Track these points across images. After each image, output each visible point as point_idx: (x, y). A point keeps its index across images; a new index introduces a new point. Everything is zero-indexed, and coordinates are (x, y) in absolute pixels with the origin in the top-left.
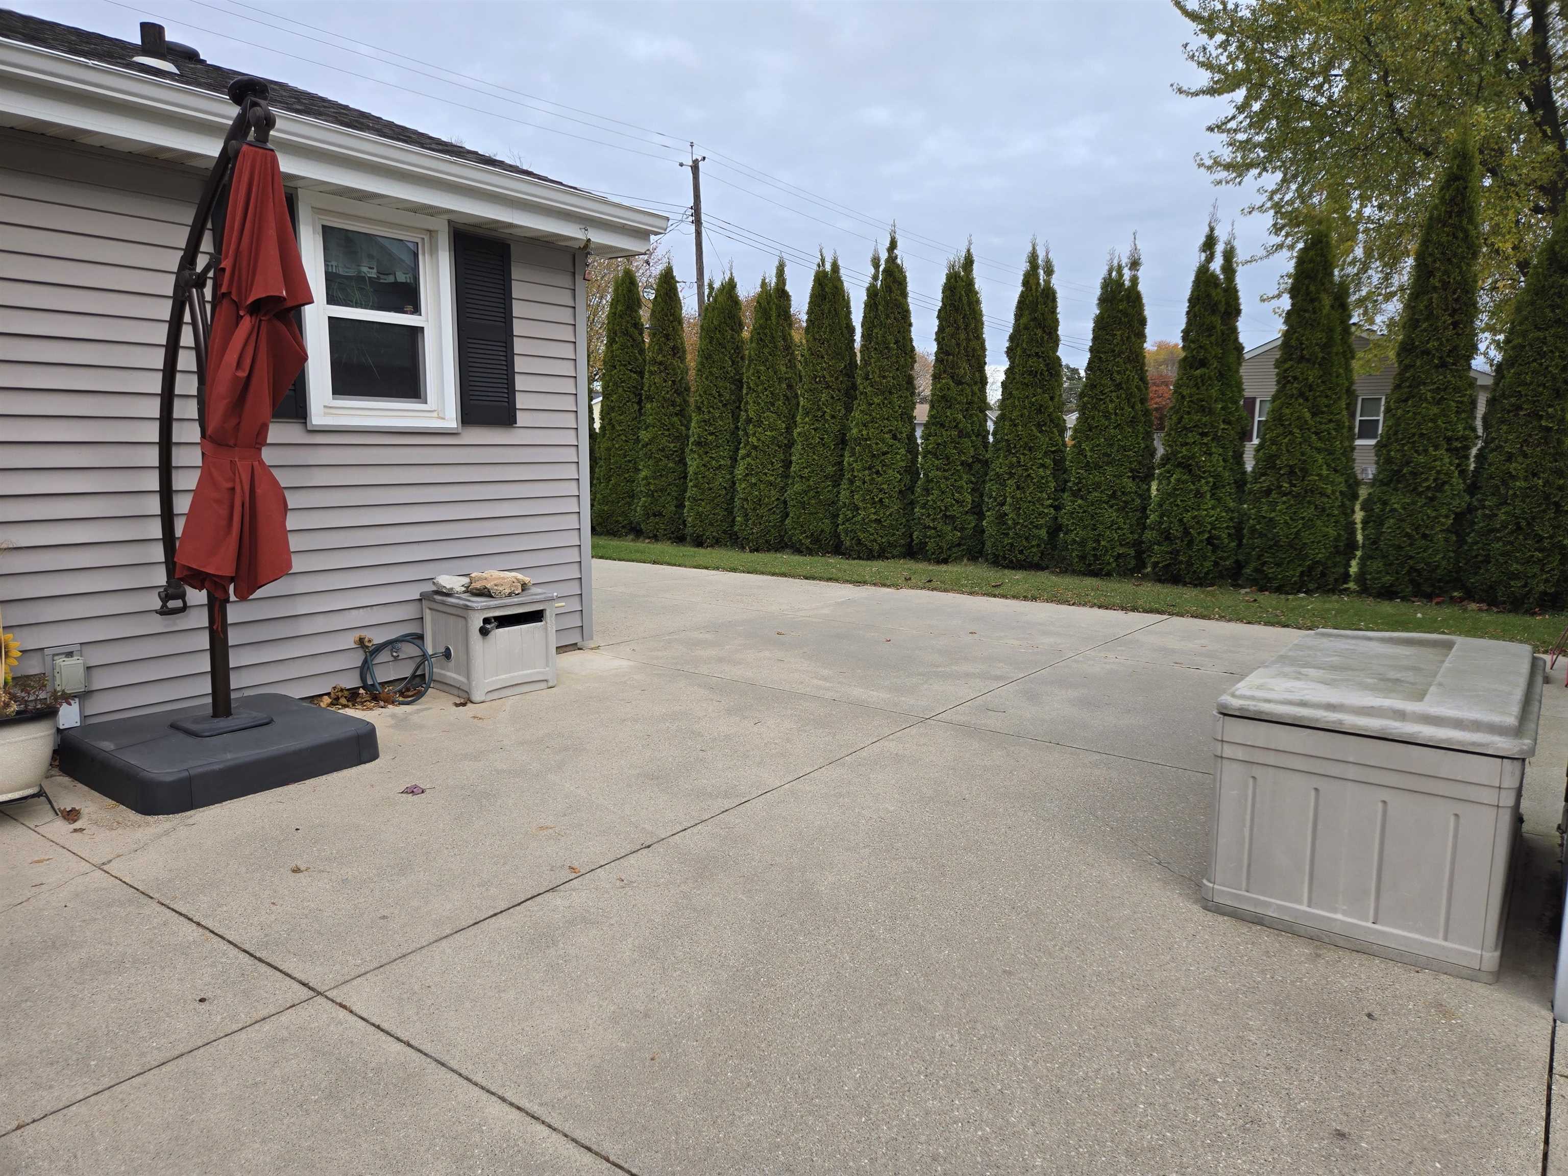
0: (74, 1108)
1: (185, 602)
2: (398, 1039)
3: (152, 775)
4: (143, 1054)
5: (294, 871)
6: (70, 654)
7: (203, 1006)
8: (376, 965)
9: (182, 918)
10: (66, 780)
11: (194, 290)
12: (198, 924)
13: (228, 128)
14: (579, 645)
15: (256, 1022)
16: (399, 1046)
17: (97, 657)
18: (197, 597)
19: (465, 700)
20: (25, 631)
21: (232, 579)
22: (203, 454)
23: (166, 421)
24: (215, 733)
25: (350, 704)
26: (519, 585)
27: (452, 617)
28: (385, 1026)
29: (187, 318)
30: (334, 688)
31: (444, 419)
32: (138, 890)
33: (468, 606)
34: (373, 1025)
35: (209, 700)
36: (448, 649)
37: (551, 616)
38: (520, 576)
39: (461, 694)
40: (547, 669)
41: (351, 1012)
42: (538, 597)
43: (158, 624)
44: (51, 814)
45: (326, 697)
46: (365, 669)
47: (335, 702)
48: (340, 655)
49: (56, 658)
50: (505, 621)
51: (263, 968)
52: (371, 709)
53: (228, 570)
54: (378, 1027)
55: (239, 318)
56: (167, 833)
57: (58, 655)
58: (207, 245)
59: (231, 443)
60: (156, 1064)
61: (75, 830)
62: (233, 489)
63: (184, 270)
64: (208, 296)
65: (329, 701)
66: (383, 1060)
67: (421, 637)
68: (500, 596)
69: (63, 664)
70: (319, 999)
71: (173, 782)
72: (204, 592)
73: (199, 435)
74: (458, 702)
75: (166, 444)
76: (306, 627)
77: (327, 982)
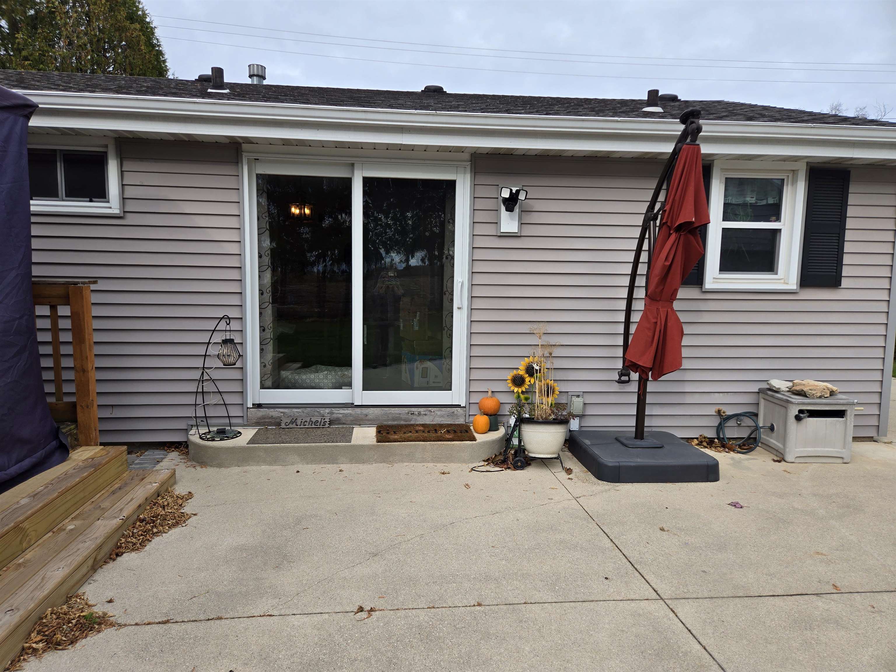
0: (546, 605)
1: (629, 378)
2: (699, 642)
3: (603, 461)
4: (576, 593)
5: (661, 529)
6: (578, 396)
7: (606, 581)
8: (695, 596)
9: (605, 535)
10: (570, 454)
11: (652, 222)
12: (611, 540)
13: (679, 136)
14: (875, 438)
15: (629, 600)
16: (699, 647)
17: (589, 399)
18: (635, 376)
19: (781, 459)
20: (562, 383)
21: (651, 369)
22: (645, 304)
23: (632, 287)
24: (634, 447)
25: (708, 446)
26: (828, 392)
27: (777, 405)
28: (694, 632)
29: (647, 236)
30: (701, 436)
31: (787, 284)
32: (589, 514)
33: (788, 400)
34: (687, 628)
35: (634, 429)
36: (772, 425)
37: (851, 415)
38: (829, 385)
39: (778, 454)
40: (844, 450)
41: (677, 616)
42: (842, 401)
43: (616, 387)
44: (561, 469)
45: (696, 440)
46: (720, 428)
47: (700, 444)
48: (706, 418)
49: (572, 397)
50: (814, 414)
51: (637, 574)
52: (720, 452)
53: (649, 365)
54: (689, 631)
55: (670, 234)
56: (606, 491)
57: (573, 396)
58: (661, 198)
59: (658, 299)
60: (581, 600)
61: (569, 479)
62: (656, 323)
63: (649, 212)
64: (658, 224)
65: (697, 442)
66: (689, 650)
67: (756, 415)
68: (813, 397)
69: (575, 400)
70: (661, 602)
71: (611, 466)
72: (638, 374)
73: (645, 295)
74: (776, 459)
75: (630, 299)
76: (689, 399)
77: (666, 594)
